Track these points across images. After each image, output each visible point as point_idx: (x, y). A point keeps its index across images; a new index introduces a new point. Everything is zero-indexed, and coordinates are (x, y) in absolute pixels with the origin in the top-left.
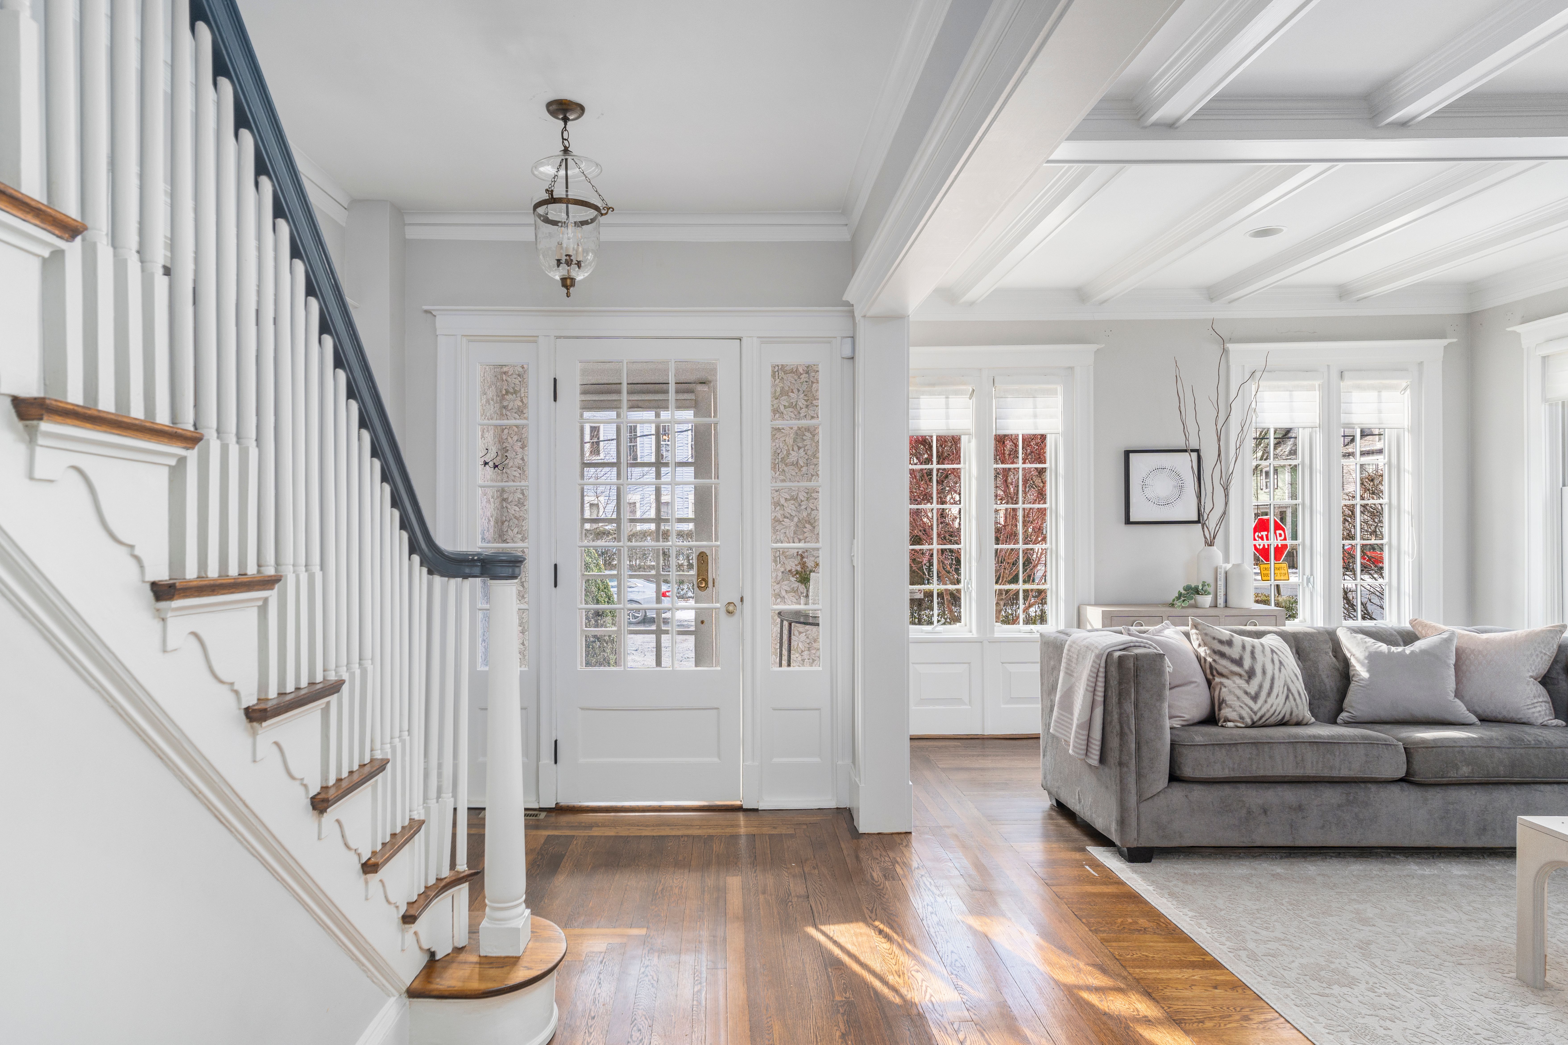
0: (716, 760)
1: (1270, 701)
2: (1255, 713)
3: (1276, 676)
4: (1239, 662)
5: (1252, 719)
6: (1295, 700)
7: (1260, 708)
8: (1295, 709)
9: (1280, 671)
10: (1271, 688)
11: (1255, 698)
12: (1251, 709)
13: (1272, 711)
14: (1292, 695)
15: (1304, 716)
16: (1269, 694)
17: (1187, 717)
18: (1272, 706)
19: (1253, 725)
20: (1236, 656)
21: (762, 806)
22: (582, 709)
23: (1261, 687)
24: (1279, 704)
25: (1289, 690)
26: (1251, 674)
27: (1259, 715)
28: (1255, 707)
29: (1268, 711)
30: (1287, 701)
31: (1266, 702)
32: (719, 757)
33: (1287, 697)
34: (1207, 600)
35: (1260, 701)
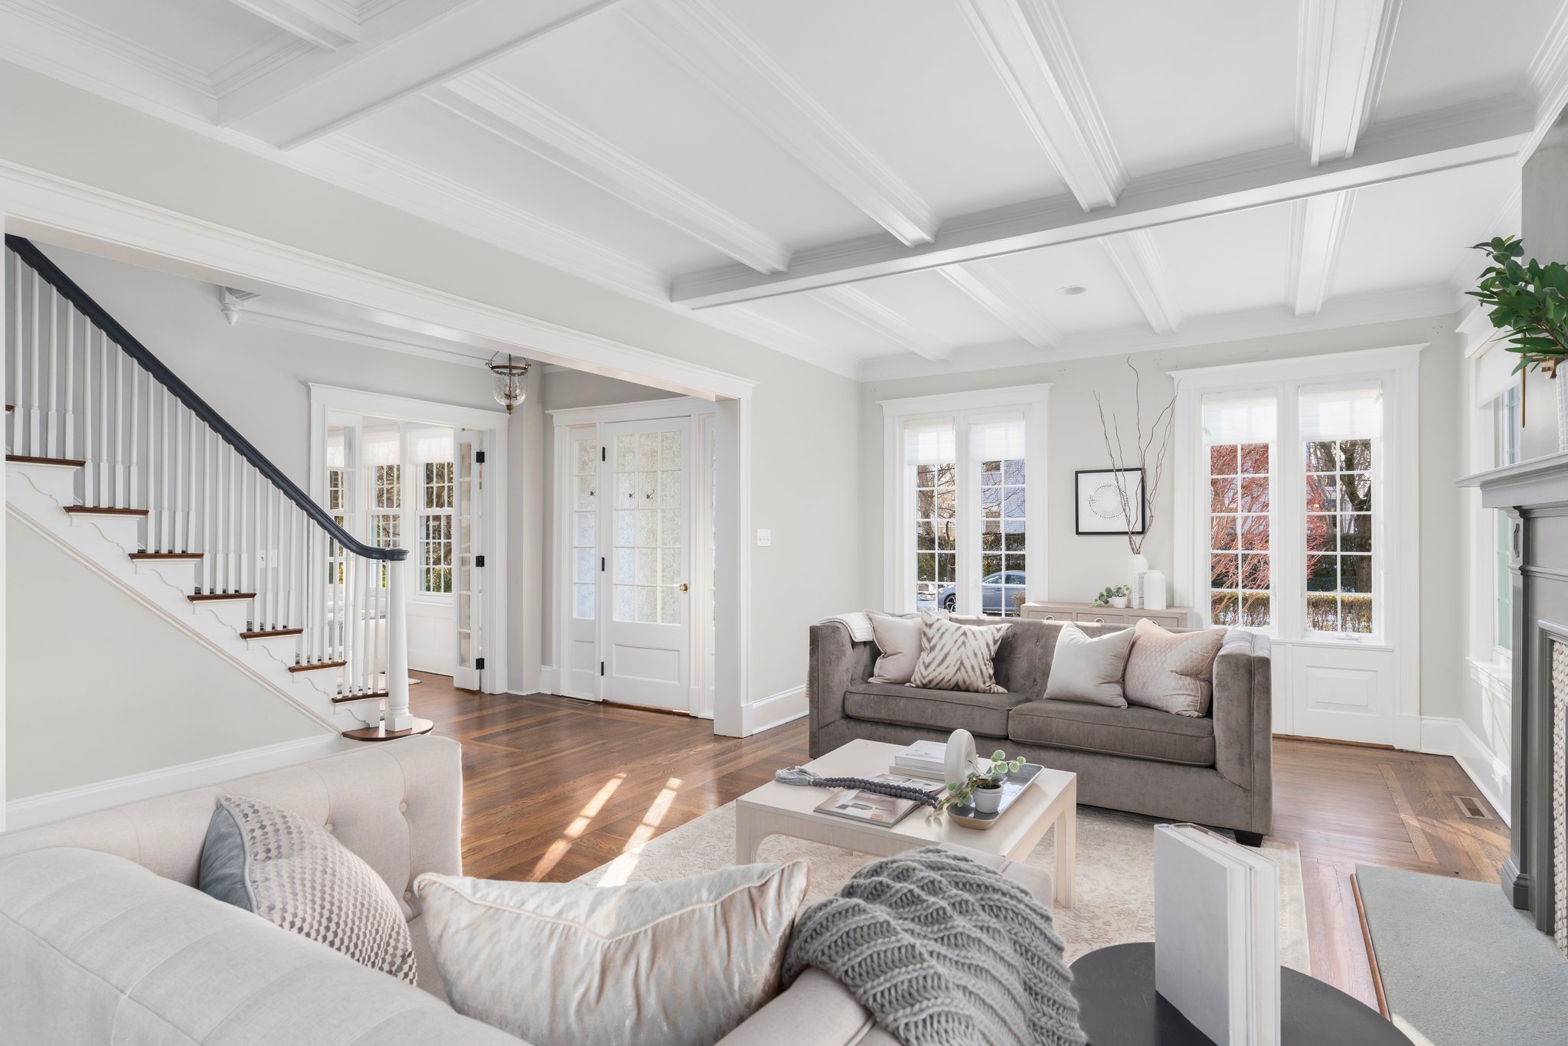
0: (678, 683)
1: (939, 670)
2: (924, 678)
3: (952, 653)
4: (929, 640)
5: (922, 683)
6: (967, 672)
7: (929, 674)
8: (967, 679)
9: (958, 649)
10: (943, 661)
11: (926, 667)
12: (922, 675)
13: (940, 678)
14: (965, 668)
15: (978, 686)
16: (939, 665)
17: (887, 677)
18: (940, 674)
19: (925, 686)
20: (930, 636)
21: (700, 715)
22: (616, 645)
23: (934, 659)
24: (948, 674)
25: (962, 663)
26: (932, 649)
27: (927, 679)
28: (925, 673)
29: (936, 677)
30: (958, 672)
31: (935, 670)
32: (679, 681)
33: (959, 669)
34: (1119, 602)
35: (930, 670)
